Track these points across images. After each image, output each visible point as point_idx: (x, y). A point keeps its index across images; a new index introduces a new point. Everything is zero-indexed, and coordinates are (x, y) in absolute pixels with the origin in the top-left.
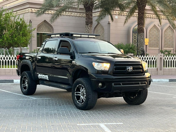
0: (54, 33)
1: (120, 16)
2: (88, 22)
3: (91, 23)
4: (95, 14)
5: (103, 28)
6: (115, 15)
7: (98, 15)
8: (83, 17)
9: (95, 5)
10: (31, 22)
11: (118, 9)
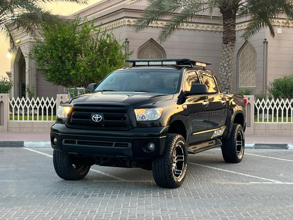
0: (167, 58)
1: (286, 29)
2: (228, 39)
3: (234, 39)
4: (240, 25)
5: (255, 51)
6: (277, 27)
7: (245, 27)
8: (218, 32)
9: (240, 7)
10: (128, 42)
11: (284, 16)
